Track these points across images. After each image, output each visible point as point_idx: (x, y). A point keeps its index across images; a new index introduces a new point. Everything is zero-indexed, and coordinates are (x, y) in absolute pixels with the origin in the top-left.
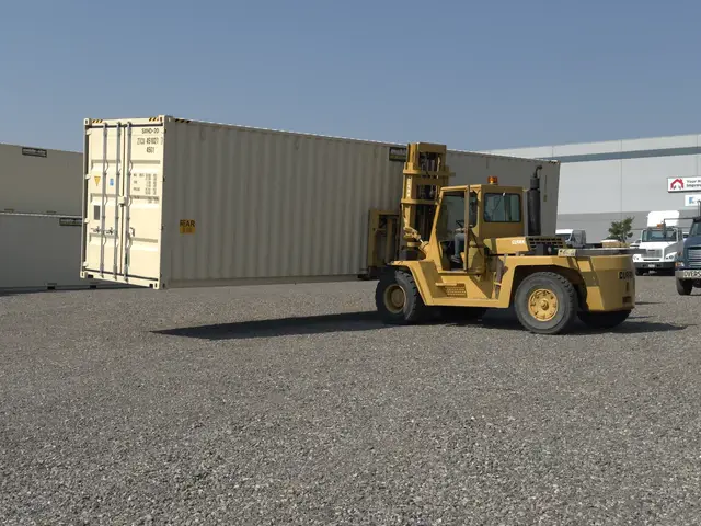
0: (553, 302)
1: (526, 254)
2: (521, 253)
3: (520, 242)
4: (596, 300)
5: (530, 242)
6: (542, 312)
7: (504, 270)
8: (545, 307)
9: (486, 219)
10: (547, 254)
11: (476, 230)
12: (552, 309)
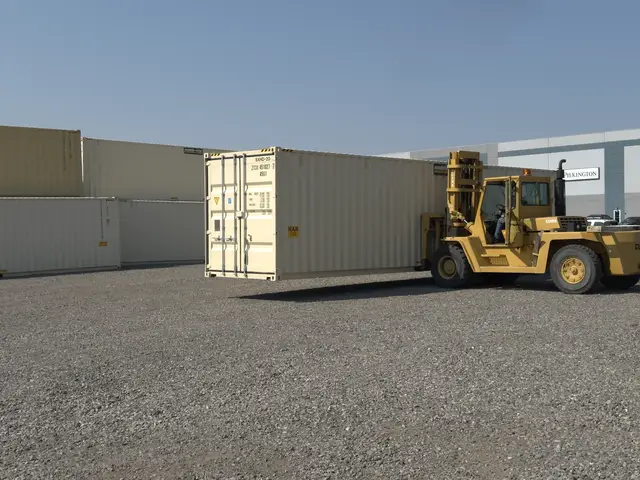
0: (581, 269)
1: (559, 230)
2: (555, 230)
3: (553, 221)
4: (616, 267)
5: (561, 221)
6: (572, 277)
7: (541, 244)
8: (575, 272)
9: (524, 203)
10: (576, 230)
11: (516, 212)
12: (580, 274)
